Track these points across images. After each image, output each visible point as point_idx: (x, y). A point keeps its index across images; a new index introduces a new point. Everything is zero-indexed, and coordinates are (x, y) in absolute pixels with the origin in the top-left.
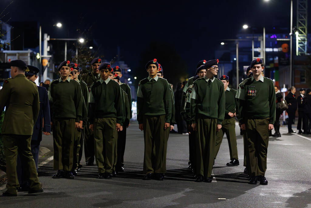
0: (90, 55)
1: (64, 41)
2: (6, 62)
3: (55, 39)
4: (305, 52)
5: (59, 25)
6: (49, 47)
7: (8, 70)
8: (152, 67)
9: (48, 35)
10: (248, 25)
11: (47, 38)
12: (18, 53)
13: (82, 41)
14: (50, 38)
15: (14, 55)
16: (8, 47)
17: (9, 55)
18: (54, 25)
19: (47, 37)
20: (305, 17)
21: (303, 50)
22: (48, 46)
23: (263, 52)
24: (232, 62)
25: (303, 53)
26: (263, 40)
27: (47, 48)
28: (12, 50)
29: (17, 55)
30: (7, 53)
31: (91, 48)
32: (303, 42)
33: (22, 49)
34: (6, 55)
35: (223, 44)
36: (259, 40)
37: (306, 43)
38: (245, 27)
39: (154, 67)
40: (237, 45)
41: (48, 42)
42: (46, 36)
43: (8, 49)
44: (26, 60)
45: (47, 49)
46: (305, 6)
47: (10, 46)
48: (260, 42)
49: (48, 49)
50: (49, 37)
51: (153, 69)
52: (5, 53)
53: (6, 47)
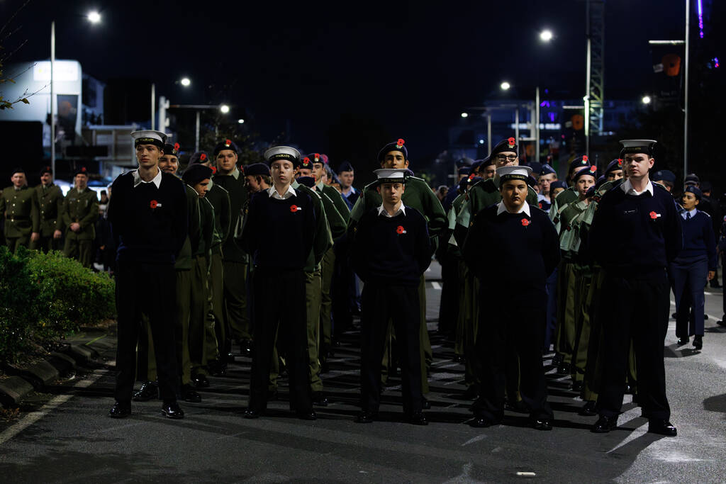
0: (233, 132)
1: (195, 111)
2: (94, 144)
3: (178, 106)
4: (601, 128)
5: (186, 82)
6: (168, 120)
7: (97, 159)
8: (395, 158)
9: (167, 99)
10: (511, 83)
11: (165, 105)
12: (116, 130)
13: (225, 109)
14: (171, 104)
15: (109, 132)
16: (99, 118)
17: (99, 132)
18: (177, 82)
19: (166, 102)
20: (600, 72)
21: (596, 126)
22: (167, 117)
23: (536, 130)
24: (476, 146)
25: (596, 131)
26: (535, 108)
27: (165, 120)
28: (106, 124)
29: (114, 133)
30: (96, 130)
31: (241, 121)
32: (597, 114)
33: (122, 124)
34: (94, 133)
35: (464, 115)
36: (529, 108)
37: (601, 116)
38: (505, 86)
39: (398, 158)
40: (489, 118)
41: (167, 110)
42: (162, 100)
43: (99, 123)
44: (129, 142)
45: (164, 123)
46: (599, 54)
47: (102, 118)
48: (530, 112)
49: (167, 123)
50: (168, 102)
51: (396, 161)
52: (92, 130)
53: (96, 119)
